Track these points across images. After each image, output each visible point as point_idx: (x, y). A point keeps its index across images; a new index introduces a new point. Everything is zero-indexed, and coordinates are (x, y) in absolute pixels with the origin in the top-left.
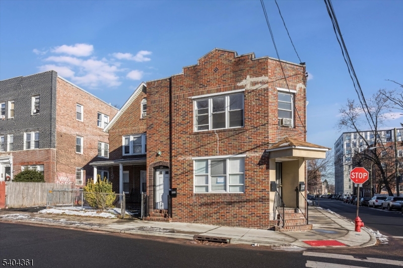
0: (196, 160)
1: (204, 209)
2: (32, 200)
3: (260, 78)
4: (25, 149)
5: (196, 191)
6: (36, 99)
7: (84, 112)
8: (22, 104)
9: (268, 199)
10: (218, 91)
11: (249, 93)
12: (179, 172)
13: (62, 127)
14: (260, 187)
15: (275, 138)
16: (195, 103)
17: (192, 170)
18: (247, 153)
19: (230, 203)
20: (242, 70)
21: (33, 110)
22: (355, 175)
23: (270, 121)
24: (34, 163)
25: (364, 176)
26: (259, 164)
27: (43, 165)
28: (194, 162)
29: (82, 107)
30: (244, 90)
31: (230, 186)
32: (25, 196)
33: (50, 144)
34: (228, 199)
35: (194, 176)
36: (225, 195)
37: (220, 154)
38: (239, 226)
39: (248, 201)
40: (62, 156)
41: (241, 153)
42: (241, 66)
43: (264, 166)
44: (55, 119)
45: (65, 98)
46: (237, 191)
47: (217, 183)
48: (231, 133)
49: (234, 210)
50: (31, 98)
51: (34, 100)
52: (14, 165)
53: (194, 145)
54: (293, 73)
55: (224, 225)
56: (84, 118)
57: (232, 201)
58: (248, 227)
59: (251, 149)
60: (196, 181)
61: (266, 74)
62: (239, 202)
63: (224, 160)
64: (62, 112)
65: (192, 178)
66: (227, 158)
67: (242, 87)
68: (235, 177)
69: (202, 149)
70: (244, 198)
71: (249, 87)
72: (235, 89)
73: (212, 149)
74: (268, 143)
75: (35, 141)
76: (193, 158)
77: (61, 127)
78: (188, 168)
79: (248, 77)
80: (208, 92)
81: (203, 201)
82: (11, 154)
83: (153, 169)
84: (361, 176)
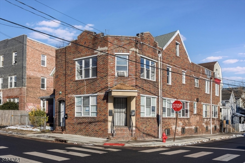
0: (77, 97)
1: (79, 126)
2: (7, 121)
3: (104, 48)
4: (9, 87)
5: (76, 115)
6: (15, 54)
7: (47, 60)
8: (7, 58)
9: (107, 121)
10: (86, 55)
11: (99, 57)
12: (69, 104)
13: (31, 72)
14: (104, 114)
15: (113, 84)
16: (76, 63)
17: (74, 103)
18: (98, 93)
19: (90, 123)
20: (96, 43)
21: (14, 62)
22: (175, 105)
23: (109, 73)
24: (14, 97)
25: (180, 106)
26: (103, 100)
27: (18, 98)
28: (76, 98)
29: (46, 56)
30: (97, 55)
31: (91, 112)
32: (3, 118)
33: (22, 84)
34: (89, 120)
35: (76, 107)
36: (88, 118)
37: (87, 94)
38: (94, 136)
39: (98, 121)
40: (30, 92)
41: (95, 93)
42: (96, 41)
43: (105, 101)
44: (25, 67)
45: (33, 52)
46: (94, 115)
47: (86, 111)
48: (91, 81)
49: (92, 126)
50: (12, 53)
51: (14, 54)
52: (3, 98)
53: (76, 88)
54: (128, 42)
55: (87, 136)
56: (47, 64)
57: (91, 121)
58: (98, 137)
59: (100, 91)
60: (76, 109)
61: (107, 45)
62: (94, 122)
63: (88, 97)
64: (31, 61)
65: (74, 107)
66: (90, 96)
67: (96, 53)
68: (94, 107)
69: (79, 90)
70: (97, 120)
71: (99, 54)
72: (93, 55)
73: (83, 90)
74: (108, 87)
75: (14, 82)
76: (75, 96)
77: (29, 72)
78: (73, 102)
79: (99, 47)
80: (82, 56)
81: (79, 121)
82: (2, 91)
83: (58, 102)
84: (178, 107)
